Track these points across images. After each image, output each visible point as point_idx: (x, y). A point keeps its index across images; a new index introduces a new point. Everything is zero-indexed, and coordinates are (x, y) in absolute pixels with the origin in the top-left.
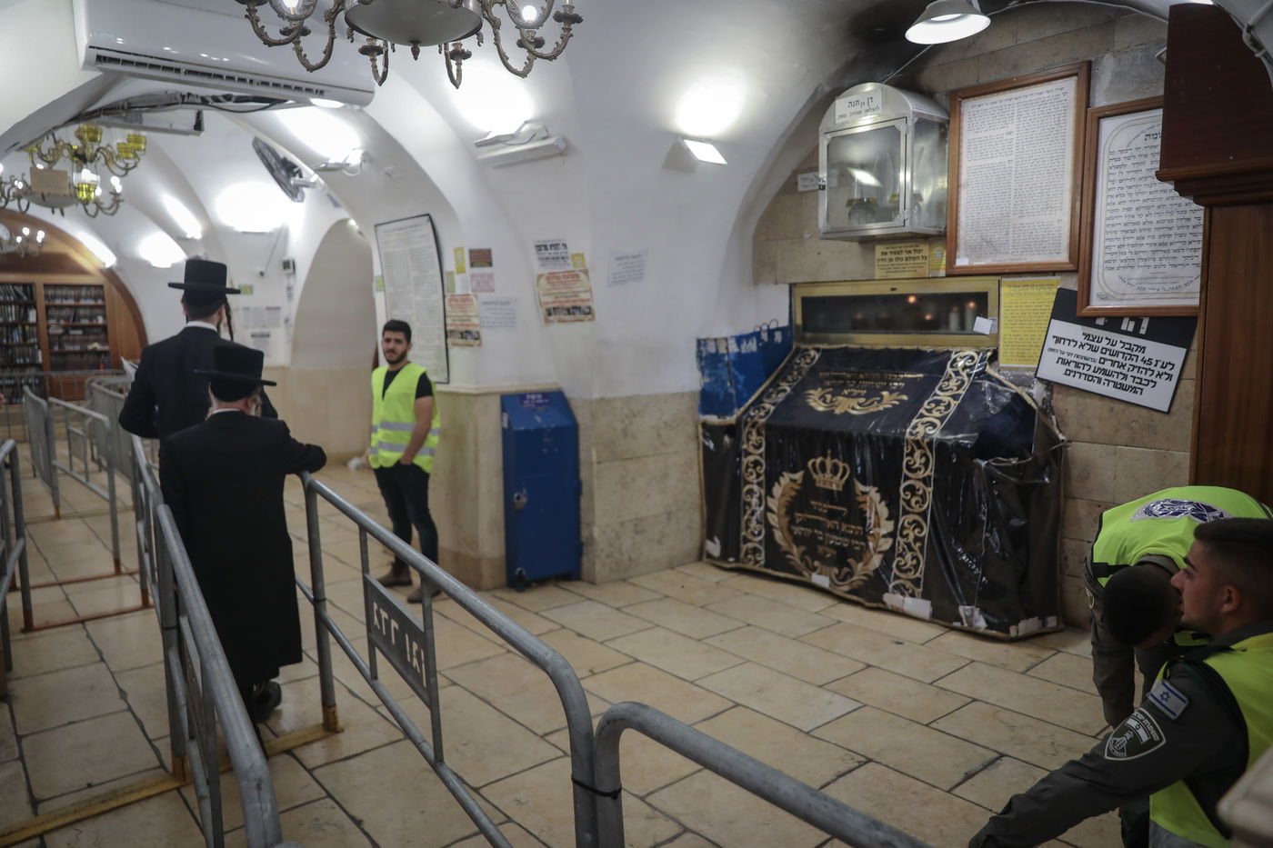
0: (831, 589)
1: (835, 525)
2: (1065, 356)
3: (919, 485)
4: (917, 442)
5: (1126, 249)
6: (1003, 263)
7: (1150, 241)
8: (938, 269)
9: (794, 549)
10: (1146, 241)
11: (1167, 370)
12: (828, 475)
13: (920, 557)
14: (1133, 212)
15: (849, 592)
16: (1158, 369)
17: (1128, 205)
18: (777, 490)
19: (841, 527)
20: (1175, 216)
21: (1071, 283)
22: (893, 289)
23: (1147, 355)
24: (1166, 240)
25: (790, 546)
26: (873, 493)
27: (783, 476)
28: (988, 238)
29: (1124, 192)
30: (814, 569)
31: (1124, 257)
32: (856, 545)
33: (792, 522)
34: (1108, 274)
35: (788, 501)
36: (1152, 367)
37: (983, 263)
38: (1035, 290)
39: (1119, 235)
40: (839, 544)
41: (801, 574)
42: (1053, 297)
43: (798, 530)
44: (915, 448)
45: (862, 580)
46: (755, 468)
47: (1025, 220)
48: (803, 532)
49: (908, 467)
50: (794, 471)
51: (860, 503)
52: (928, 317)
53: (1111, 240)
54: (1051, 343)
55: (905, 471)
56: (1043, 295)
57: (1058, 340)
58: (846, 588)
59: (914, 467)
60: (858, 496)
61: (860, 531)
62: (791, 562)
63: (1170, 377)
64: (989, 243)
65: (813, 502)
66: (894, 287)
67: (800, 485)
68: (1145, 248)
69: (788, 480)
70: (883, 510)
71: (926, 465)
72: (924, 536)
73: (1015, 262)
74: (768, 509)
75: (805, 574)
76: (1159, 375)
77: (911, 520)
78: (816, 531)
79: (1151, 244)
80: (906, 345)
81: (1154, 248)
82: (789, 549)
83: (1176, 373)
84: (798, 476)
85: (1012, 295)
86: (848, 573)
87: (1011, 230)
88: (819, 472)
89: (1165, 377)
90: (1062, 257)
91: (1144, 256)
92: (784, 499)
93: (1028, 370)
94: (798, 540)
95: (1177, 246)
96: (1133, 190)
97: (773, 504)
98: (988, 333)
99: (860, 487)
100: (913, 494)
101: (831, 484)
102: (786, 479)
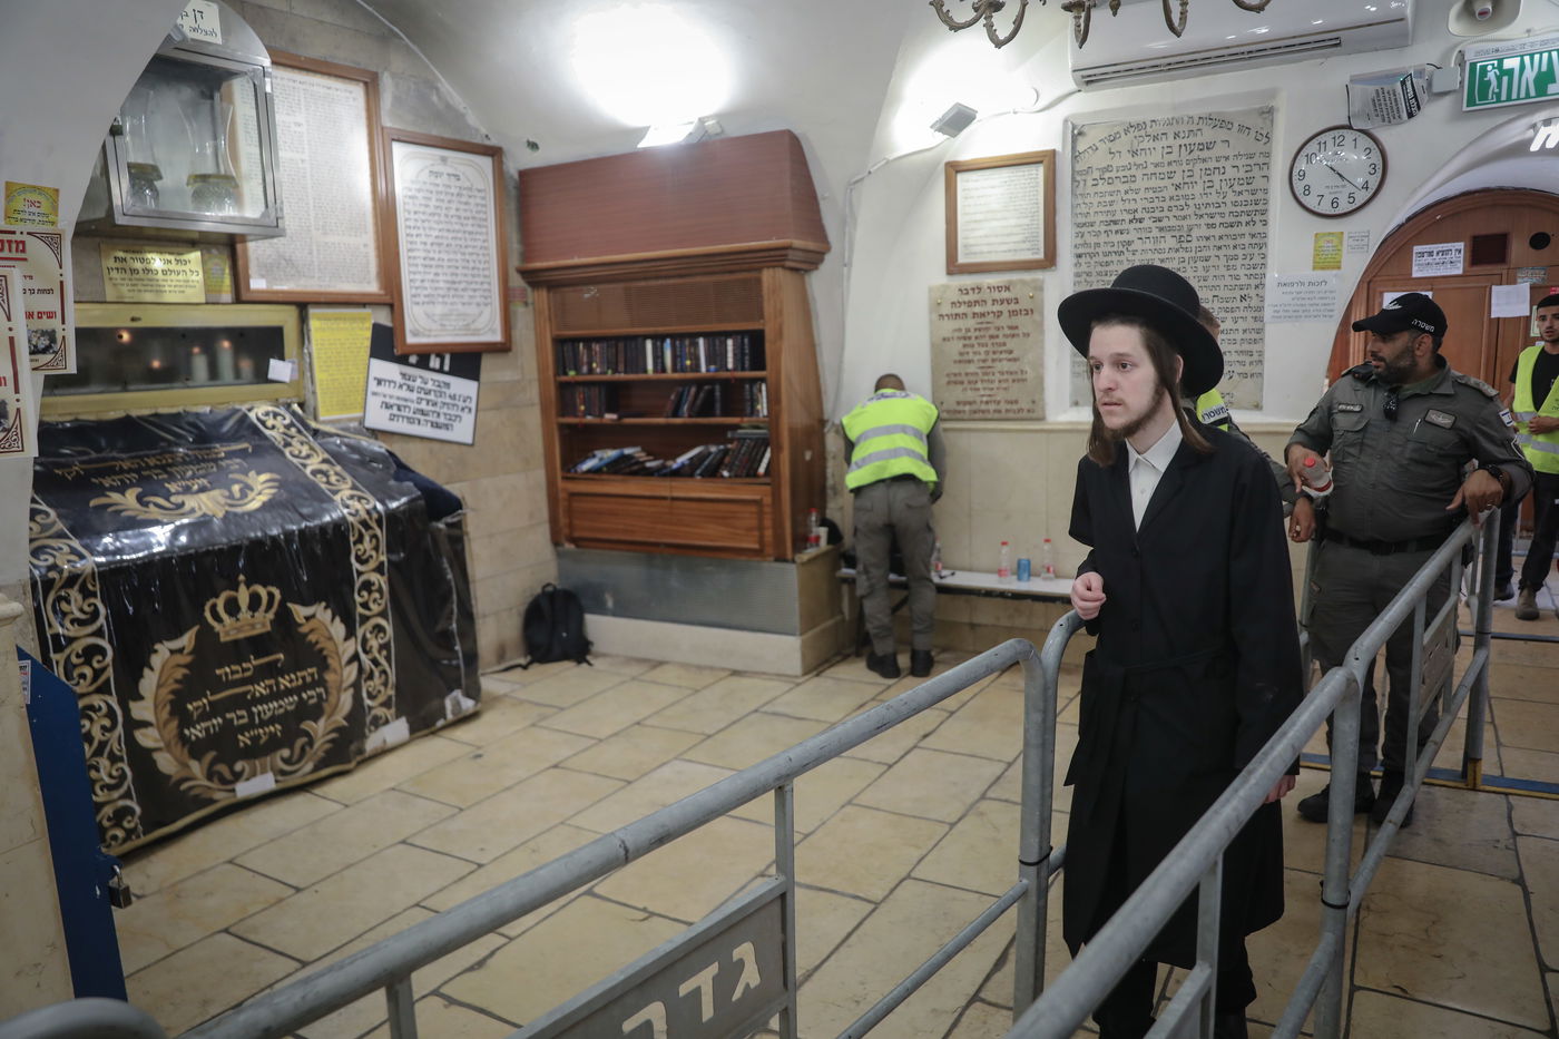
0: (281, 786)
1: (270, 687)
2: (387, 400)
3: (374, 577)
4: (364, 523)
5: (427, 284)
6: (309, 289)
7: (445, 278)
8: (220, 291)
9: (196, 768)
10: (441, 278)
11: (467, 404)
12: (245, 614)
13: (388, 670)
14: (428, 247)
15: (316, 769)
16: (461, 404)
17: (424, 239)
18: (149, 683)
19: (277, 684)
20: (459, 257)
21: (383, 318)
22: (133, 319)
23: (452, 391)
24: (454, 278)
25: (186, 766)
26: (322, 613)
27: (156, 651)
28: (287, 255)
29: (419, 224)
30: (237, 776)
31: (426, 292)
32: (310, 697)
33: (186, 720)
34: (416, 308)
35: (173, 692)
36: (456, 402)
37: (285, 288)
38: (347, 325)
39: (421, 269)
40: (282, 711)
41: (212, 801)
42: (369, 334)
43: (196, 732)
44: (363, 530)
45: (332, 741)
46: (88, 663)
47: (330, 239)
48: (207, 729)
49: (358, 559)
50: (177, 633)
51: (306, 635)
52: (156, 364)
53: (415, 273)
54: (373, 386)
55: (356, 565)
56: (356, 331)
57: (379, 382)
58: (309, 766)
59: (364, 557)
60: (300, 625)
61: (312, 675)
62: (193, 793)
63: (470, 410)
64: (289, 261)
65: (218, 672)
66: (136, 315)
67: (190, 653)
68: (442, 285)
69: (168, 654)
70: (338, 629)
71: (376, 549)
72: (389, 642)
73: (323, 289)
74: (132, 725)
75: (218, 795)
76: (463, 409)
77: (371, 629)
78: (228, 716)
79: (447, 282)
80: (163, 407)
81: (448, 285)
82: (184, 774)
83: (473, 406)
84: (187, 640)
85: (323, 330)
86: (306, 743)
87: (314, 248)
88: (224, 616)
89: (466, 410)
90: (372, 287)
91: (441, 292)
92: (164, 691)
93: (351, 420)
94: (196, 749)
95: (463, 286)
96: (426, 224)
97: (141, 710)
98: (287, 380)
99: (300, 612)
100: (370, 592)
101: (253, 626)
102: (162, 654)
